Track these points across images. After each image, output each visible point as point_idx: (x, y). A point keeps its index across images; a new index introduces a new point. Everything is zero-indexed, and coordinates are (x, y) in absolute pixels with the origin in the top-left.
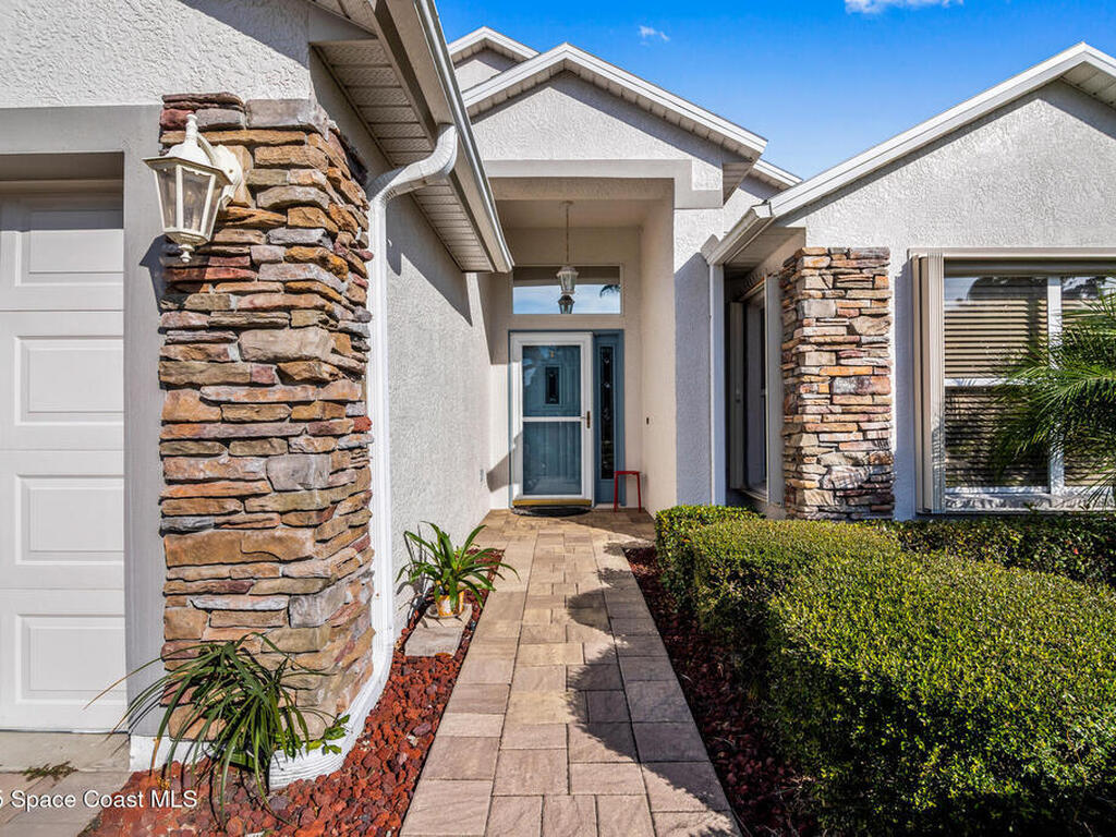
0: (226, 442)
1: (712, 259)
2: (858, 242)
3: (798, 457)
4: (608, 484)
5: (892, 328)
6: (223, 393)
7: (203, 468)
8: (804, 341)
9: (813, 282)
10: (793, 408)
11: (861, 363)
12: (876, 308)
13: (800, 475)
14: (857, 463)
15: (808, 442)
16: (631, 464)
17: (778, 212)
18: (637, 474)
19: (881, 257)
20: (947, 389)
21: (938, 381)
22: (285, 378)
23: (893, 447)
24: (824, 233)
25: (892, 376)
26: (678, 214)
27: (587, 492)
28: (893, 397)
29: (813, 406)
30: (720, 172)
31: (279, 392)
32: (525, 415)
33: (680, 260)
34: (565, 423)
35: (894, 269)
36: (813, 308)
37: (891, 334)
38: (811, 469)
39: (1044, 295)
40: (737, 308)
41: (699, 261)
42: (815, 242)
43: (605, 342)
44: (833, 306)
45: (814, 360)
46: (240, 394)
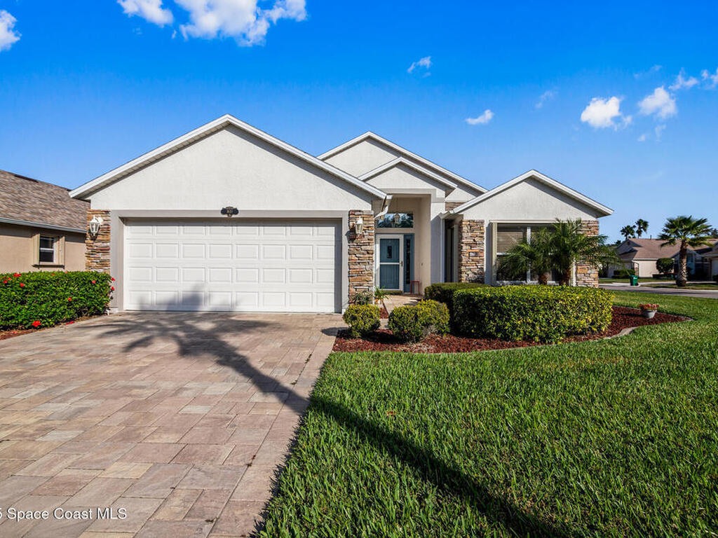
0: (359, 263)
1: (441, 218)
2: (476, 218)
3: (461, 272)
4: (408, 286)
5: (485, 240)
6: (359, 255)
7: (356, 267)
8: (463, 243)
9: (465, 229)
10: (460, 260)
11: (476, 249)
12: (481, 235)
13: (461, 277)
14: (475, 274)
15: (463, 268)
16: (416, 279)
17: (456, 212)
18: (418, 282)
19: (482, 222)
20: (498, 256)
21: (495, 254)
22: (368, 253)
23: (485, 270)
24: (468, 216)
25: (485, 252)
26: (432, 204)
27: (401, 288)
28: (485, 257)
29: (464, 259)
30: (444, 192)
31: (367, 255)
32: (381, 262)
33: (432, 217)
34: (394, 265)
35: (486, 225)
36: (464, 235)
37: (485, 242)
38: (464, 275)
39: (526, 231)
40: (449, 231)
41: (438, 218)
42: (465, 218)
43: (408, 238)
44: (470, 234)
45: (465, 248)
46: (362, 256)
